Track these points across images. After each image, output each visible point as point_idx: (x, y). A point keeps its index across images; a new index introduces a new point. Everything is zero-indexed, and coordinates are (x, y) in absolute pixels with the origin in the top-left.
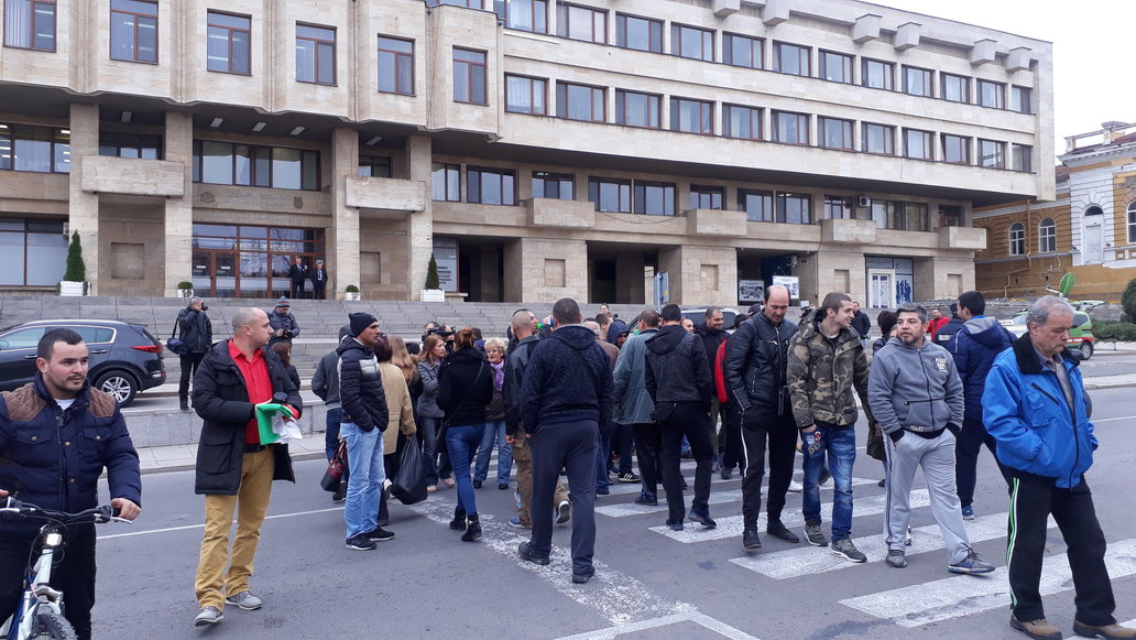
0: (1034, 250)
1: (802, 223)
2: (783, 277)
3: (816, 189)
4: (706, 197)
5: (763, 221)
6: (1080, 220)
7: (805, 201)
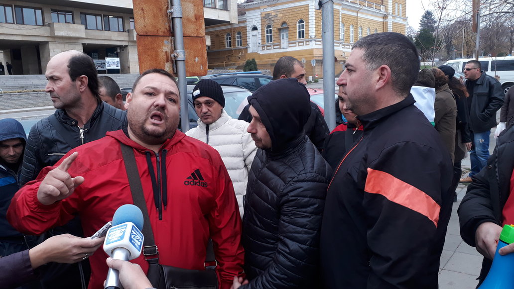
0: (235, 45)
1: (119, 31)
2: (111, 58)
3: (125, 14)
4: (62, 17)
5: (97, 30)
6: (250, 32)
7: (120, 20)
